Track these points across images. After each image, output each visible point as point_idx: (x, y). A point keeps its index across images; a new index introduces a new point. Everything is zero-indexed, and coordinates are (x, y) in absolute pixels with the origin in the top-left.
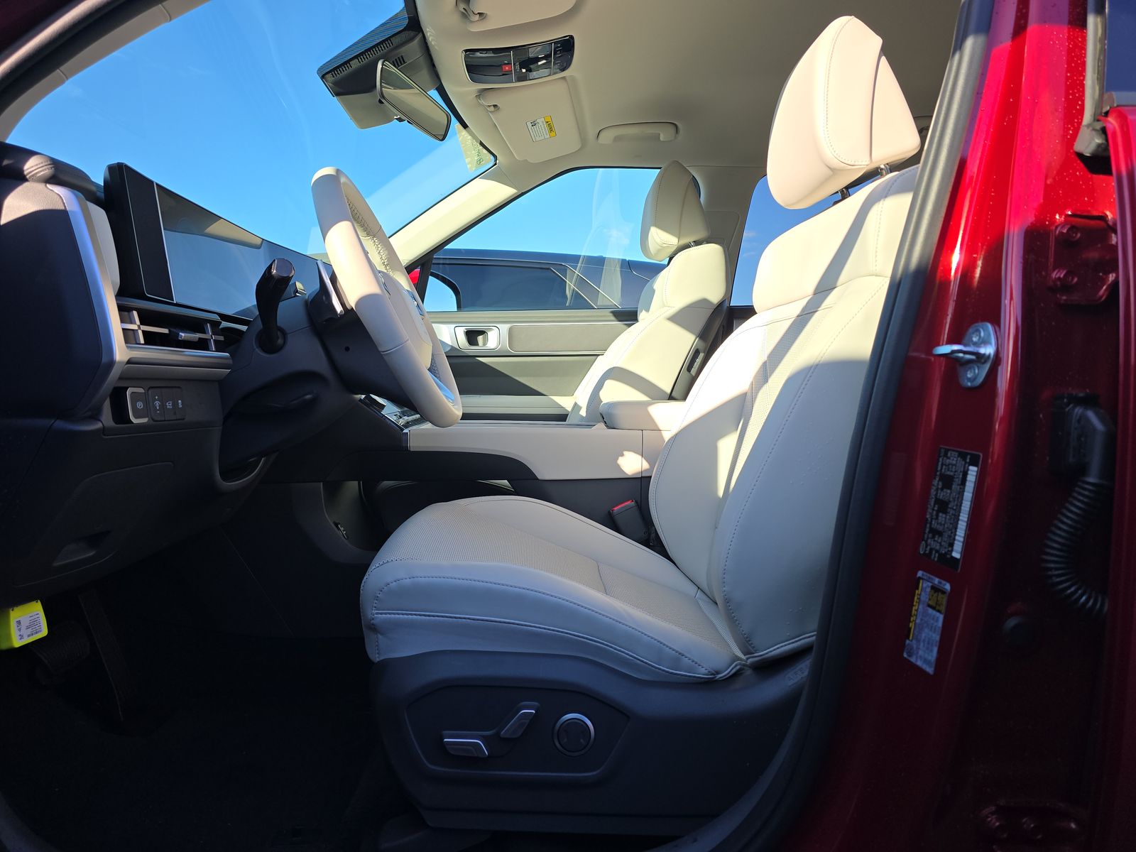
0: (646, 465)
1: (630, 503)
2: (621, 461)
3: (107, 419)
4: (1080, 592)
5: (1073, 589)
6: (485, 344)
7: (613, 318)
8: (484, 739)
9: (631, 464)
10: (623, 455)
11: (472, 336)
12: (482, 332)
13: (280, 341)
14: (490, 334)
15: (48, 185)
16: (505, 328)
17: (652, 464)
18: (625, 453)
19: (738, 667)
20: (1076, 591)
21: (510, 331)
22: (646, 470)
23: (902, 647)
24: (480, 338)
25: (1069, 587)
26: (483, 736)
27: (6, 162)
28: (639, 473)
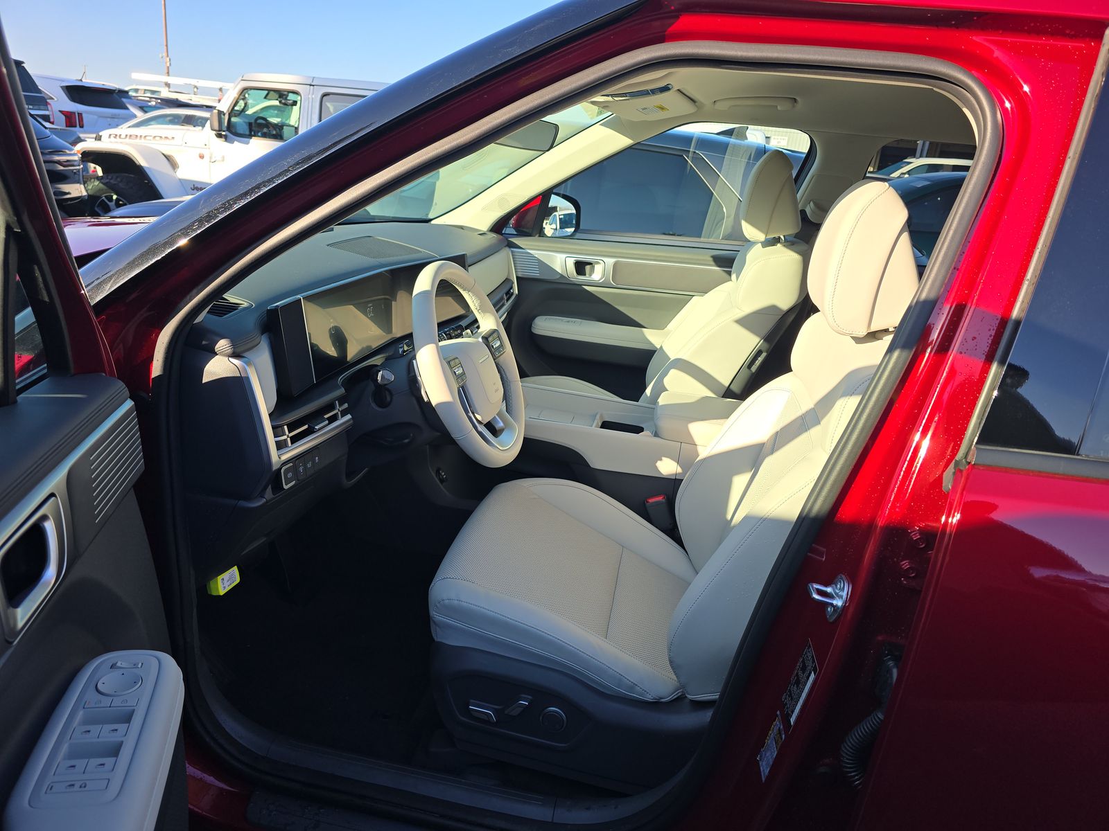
0: (680, 470)
1: (660, 499)
2: (659, 464)
3: (269, 494)
4: (856, 777)
5: (853, 774)
6: (590, 275)
7: (713, 263)
8: (495, 711)
9: (667, 467)
10: (661, 460)
11: (580, 267)
12: (590, 264)
13: (388, 399)
14: (596, 267)
15: (230, 359)
16: (610, 261)
17: (685, 469)
18: (663, 458)
19: (680, 694)
20: (855, 776)
21: (615, 265)
22: (679, 474)
23: (758, 752)
24: (588, 268)
25: (851, 772)
26: (495, 709)
27: (204, 343)
28: (672, 475)
